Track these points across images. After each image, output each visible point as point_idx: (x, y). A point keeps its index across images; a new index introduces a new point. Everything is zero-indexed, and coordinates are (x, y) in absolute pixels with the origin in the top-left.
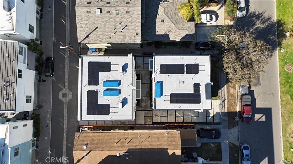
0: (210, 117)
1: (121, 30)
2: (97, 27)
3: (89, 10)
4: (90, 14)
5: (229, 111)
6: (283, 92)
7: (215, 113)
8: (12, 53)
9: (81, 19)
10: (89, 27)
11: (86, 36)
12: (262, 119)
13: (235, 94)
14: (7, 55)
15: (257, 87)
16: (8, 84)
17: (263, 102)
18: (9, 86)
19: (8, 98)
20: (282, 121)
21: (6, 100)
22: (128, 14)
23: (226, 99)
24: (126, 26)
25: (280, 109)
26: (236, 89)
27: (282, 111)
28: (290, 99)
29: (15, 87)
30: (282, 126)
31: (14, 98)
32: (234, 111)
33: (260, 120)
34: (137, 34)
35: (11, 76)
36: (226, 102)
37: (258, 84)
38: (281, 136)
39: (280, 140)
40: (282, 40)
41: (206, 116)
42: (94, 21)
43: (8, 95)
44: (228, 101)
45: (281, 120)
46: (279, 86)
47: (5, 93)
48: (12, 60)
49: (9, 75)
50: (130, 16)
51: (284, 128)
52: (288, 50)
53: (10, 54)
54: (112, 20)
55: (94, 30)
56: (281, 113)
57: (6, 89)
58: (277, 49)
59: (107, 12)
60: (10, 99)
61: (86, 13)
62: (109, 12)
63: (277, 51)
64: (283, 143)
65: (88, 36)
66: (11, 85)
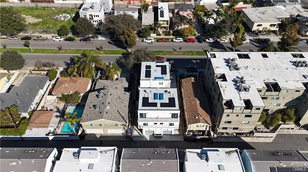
1: (121, 100)
2: (117, 111)
3: (106, 112)
4: (108, 112)
9: (111, 118)
10: (117, 115)
11: (122, 118)
22: (112, 95)
24: (119, 97)
34: (125, 94)
42: (113, 112)
54: (114, 103)
55: (119, 113)
59: (109, 104)
61: (107, 114)
65: (122, 117)
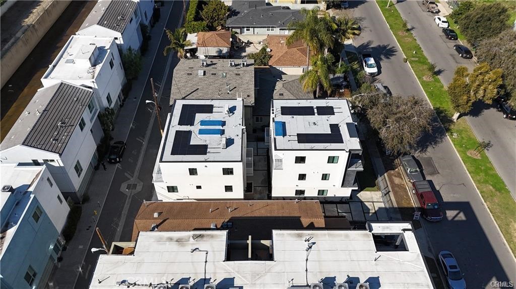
0: (370, 214)
1: (229, 92)
2: (198, 89)
3: (190, 73)
5: (401, 206)
6: (478, 182)
7: (376, 209)
8: (82, 99)
9: (179, 81)
10: (187, 89)
11: (181, 98)
12: (460, 217)
13: (403, 185)
14: (75, 99)
15: (435, 176)
16: (63, 125)
17: (452, 195)
18: (64, 128)
19: (58, 139)
20: (495, 220)
21: (53, 140)
22: (238, 76)
23: (391, 190)
24: (235, 88)
25: (485, 204)
26: (402, 179)
27: (489, 206)
28: (494, 190)
29: (72, 130)
30: (499, 227)
31: (66, 141)
32: (409, 206)
33: (456, 219)
35: (71, 119)
36: (391, 194)
37: (435, 172)
38: (504, 243)
39: (506, 249)
40: (450, 125)
41: (364, 213)
42: (194, 83)
43: (58, 136)
44: (395, 194)
45: (493, 219)
46: (469, 175)
47: (56, 133)
48: (80, 105)
49: (69, 117)
50: (241, 78)
51: (503, 230)
52: (463, 136)
53: (79, 99)
54: (217, 82)
55: (193, 92)
56: (488, 208)
57: (58, 130)
58: (447, 134)
59: (212, 74)
60: (59, 141)
61: (186, 75)
62: (215, 74)
63: (448, 137)
64: (513, 252)
65: (183, 98)
66: (67, 127)
